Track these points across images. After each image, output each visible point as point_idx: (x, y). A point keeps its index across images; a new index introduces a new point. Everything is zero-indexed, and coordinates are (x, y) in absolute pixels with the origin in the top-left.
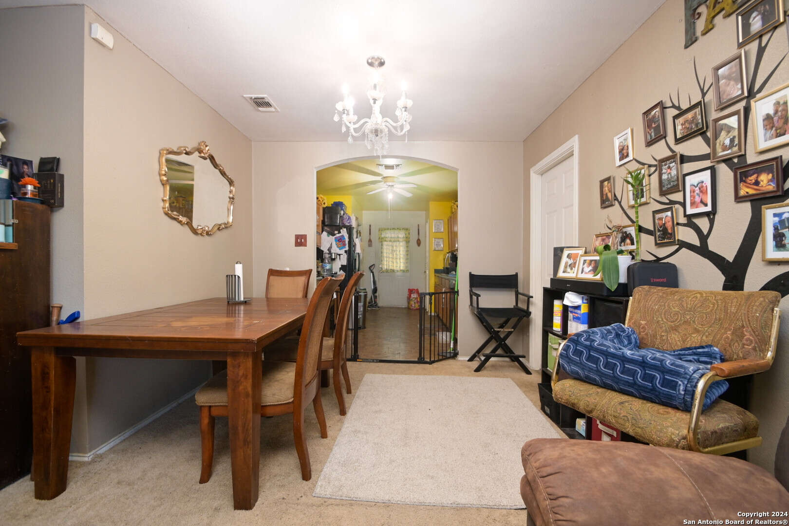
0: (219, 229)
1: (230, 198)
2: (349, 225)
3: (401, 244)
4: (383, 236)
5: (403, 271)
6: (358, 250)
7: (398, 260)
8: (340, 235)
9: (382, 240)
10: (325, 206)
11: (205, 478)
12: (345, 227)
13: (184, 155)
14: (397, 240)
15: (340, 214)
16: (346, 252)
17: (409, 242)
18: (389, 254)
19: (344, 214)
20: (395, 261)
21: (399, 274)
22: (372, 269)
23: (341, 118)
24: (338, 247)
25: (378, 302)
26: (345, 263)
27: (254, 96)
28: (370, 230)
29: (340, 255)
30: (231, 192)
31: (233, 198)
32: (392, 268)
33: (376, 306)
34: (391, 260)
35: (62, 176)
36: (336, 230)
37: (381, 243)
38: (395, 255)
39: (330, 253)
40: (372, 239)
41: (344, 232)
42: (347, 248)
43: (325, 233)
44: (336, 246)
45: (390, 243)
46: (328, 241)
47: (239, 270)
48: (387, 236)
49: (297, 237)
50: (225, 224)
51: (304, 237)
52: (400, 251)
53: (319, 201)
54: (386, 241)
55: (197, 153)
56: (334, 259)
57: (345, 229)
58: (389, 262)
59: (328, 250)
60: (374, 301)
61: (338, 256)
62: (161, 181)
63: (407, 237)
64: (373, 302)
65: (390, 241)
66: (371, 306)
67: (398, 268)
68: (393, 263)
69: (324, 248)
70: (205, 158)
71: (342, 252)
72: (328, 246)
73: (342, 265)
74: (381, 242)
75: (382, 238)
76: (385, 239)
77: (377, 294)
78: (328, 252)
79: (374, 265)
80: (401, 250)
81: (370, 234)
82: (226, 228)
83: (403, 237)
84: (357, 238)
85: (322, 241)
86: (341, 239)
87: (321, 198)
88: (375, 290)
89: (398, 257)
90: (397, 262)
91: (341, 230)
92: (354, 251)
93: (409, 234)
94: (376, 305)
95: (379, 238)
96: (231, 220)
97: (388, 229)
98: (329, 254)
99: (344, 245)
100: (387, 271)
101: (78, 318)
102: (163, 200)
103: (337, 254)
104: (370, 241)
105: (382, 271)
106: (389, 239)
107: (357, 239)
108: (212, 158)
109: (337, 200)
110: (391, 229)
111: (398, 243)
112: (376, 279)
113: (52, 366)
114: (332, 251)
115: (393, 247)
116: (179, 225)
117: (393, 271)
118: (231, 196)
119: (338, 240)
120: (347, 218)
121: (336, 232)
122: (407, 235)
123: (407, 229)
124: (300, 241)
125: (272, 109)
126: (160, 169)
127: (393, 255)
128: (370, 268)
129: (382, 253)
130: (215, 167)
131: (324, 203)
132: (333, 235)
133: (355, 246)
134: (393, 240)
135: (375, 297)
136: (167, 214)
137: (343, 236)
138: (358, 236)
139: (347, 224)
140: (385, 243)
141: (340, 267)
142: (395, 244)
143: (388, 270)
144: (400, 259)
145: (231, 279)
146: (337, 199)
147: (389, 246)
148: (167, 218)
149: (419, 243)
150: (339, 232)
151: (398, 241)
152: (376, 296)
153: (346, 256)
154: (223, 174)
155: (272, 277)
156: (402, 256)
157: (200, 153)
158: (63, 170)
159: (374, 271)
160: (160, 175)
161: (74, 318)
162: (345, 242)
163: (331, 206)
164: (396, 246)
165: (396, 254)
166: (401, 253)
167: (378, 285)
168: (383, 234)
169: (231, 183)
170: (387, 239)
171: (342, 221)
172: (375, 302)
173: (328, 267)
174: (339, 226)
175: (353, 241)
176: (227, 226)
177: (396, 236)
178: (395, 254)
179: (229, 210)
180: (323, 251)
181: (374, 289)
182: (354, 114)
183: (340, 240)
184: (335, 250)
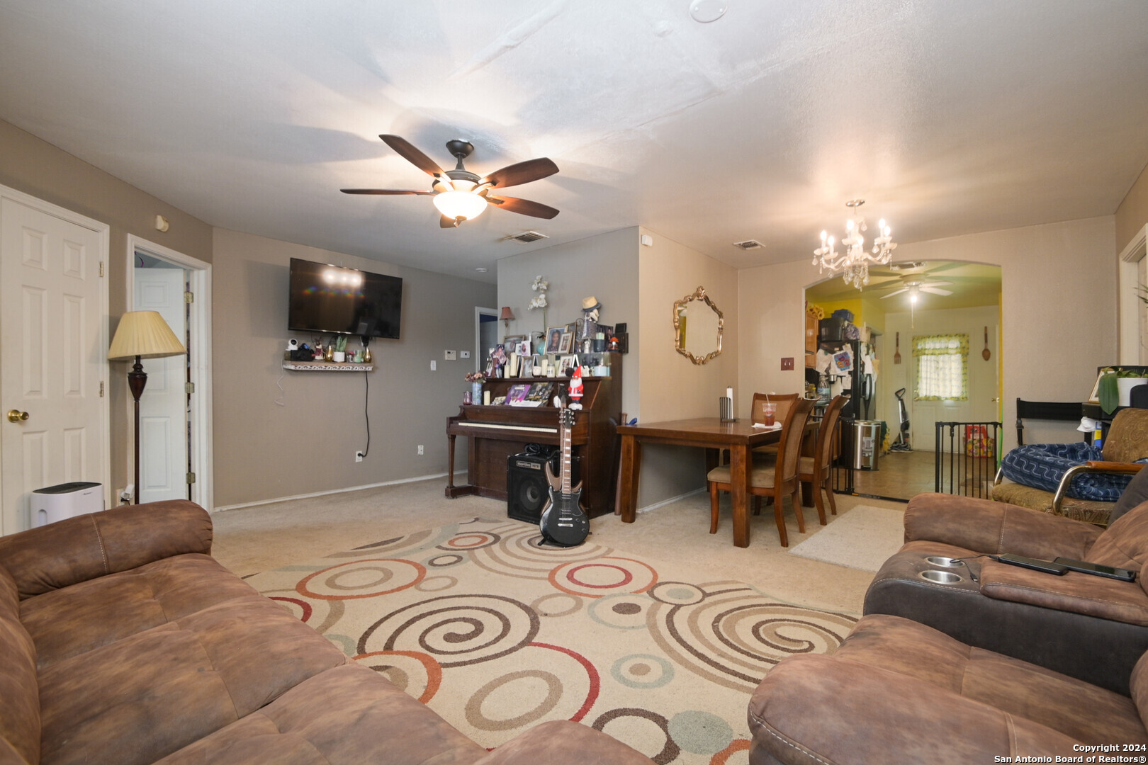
0: (711, 358)
1: (719, 328)
2: (855, 339)
3: (953, 357)
4: (919, 347)
5: (957, 399)
6: (869, 369)
7: (948, 383)
8: (842, 352)
9: (917, 354)
10: (822, 318)
11: (714, 530)
12: (849, 341)
13: (689, 302)
14: (945, 352)
15: (843, 326)
16: (850, 373)
17: (968, 354)
18: (931, 373)
19: (848, 326)
20: (941, 384)
21: (949, 402)
22: (900, 395)
23: (819, 262)
24: (839, 367)
25: (911, 443)
26: (849, 387)
27: (742, 243)
28: (897, 339)
29: (841, 377)
30: (720, 323)
31: (722, 329)
32: (937, 395)
33: (905, 447)
34: (933, 382)
35: (628, 334)
36: (837, 347)
37: (916, 358)
38: (941, 376)
39: (828, 375)
40: (900, 352)
41: (848, 349)
42: (851, 368)
43: (821, 351)
44: (836, 367)
45: (933, 357)
46: (823, 361)
47: (729, 393)
48: (927, 347)
49: (783, 360)
50: (715, 353)
51: (791, 360)
52: (950, 369)
53: (814, 313)
54: (925, 354)
55: (696, 298)
56: (833, 382)
57: (849, 345)
58: (930, 385)
59: (826, 371)
60: (904, 440)
61: (839, 379)
62: (675, 326)
63: (964, 348)
64: (902, 443)
65: (932, 354)
66: (896, 447)
67: (948, 395)
68: (938, 386)
69: (821, 369)
70: (702, 300)
71: (845, 373)
72: (826, 366)
73: (844, 390)
74: (917, 356)
75: (918, 351)
76: (923, 351)
77: (910, 431)
78: (825, 374)
79: (904, 389)
80: (953, 367)
81: (897, 345)
82: (716, 356)
83: (957, 348)
84: (868, 354)
85: (817, 361)
86: (843, 357)
87: (817, 309)
88: (905, 426)
89: (947, 377)
90: (945, 386)
91: (844, 347)
92: (863, 372)
93: (968, 342)
94: (907, 447)
95: (913, 351)
96: (720, 349)
97: (929, 337)
98: (826, 376)
99: (848, 364)
100: (927, 399)
101: (636, 422)
102: (676, 341)
103: (838, 376)
104: (897, 356)
105: (917, 399)
106: (931, 352)
107: (868, 356)
108: (707, 299)
109: (839, 308)
110: (933, 337)
111: (947, 356)
112: (908, 409)
113: (632, 446)
114: (831, 373)
115: (938, 362)
116: (685, 357)
117: (938, 398)
118: (720, 327)
119: (840, 359)
120: (853, 330)
121: (837, 349)
122: (964, 344)
123: (964, 335)
124: (787, 364)
125: (759, 247)
126: (674, 318)
127: (938, 375)
128: (897, 393)
129: (918, 371)
130: (708, 305)
131: (821, 315)
132: (833, 352)
133: (863, 365)
134: (937, 352)
135: (906, 436)
136: (678, 350)
137: (846, 354)
138: (871, 351)
139: (852, 338)
140: (923, 358)
141: (842, 391)
142: (941, 358)
143: (929, 397)
144: (951, 381)
145: (724, 400)
146: (839, 306)
147: (931, 361)
148: (677, 354)
149: (986, 355)
150: (841, 349)
151: (947, 353)
152: (908, 435)
153: (850, 378)
154: (714, 308)
155: (757, 401)
156: (954, 376)
157: (698, 297)
158: (628, 330)
159: (904, 398)
160: (674, 322)
161: (634, 421)
162: (849, 361)
163: (830, 317)
164: (943, 361)
165: (944, 374)
166: (953, 371)
167: (910, 419)
168: (919, 344)
169: (720, 315)
170: (926, 352)
171: (845, 334)
172: (904, 443)
173: (825, 391)
174: (841, 341)
175: (861, 359)
176: (717, 353)
177: (943, 347)
178: (941, 373)
179: (718, 339)
180: (818, 373)
181: (902, 424)
182: (834, 252)
183: (842, 359)
184: (835, 370)
